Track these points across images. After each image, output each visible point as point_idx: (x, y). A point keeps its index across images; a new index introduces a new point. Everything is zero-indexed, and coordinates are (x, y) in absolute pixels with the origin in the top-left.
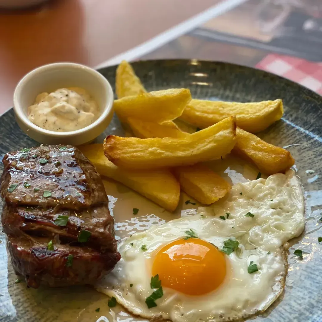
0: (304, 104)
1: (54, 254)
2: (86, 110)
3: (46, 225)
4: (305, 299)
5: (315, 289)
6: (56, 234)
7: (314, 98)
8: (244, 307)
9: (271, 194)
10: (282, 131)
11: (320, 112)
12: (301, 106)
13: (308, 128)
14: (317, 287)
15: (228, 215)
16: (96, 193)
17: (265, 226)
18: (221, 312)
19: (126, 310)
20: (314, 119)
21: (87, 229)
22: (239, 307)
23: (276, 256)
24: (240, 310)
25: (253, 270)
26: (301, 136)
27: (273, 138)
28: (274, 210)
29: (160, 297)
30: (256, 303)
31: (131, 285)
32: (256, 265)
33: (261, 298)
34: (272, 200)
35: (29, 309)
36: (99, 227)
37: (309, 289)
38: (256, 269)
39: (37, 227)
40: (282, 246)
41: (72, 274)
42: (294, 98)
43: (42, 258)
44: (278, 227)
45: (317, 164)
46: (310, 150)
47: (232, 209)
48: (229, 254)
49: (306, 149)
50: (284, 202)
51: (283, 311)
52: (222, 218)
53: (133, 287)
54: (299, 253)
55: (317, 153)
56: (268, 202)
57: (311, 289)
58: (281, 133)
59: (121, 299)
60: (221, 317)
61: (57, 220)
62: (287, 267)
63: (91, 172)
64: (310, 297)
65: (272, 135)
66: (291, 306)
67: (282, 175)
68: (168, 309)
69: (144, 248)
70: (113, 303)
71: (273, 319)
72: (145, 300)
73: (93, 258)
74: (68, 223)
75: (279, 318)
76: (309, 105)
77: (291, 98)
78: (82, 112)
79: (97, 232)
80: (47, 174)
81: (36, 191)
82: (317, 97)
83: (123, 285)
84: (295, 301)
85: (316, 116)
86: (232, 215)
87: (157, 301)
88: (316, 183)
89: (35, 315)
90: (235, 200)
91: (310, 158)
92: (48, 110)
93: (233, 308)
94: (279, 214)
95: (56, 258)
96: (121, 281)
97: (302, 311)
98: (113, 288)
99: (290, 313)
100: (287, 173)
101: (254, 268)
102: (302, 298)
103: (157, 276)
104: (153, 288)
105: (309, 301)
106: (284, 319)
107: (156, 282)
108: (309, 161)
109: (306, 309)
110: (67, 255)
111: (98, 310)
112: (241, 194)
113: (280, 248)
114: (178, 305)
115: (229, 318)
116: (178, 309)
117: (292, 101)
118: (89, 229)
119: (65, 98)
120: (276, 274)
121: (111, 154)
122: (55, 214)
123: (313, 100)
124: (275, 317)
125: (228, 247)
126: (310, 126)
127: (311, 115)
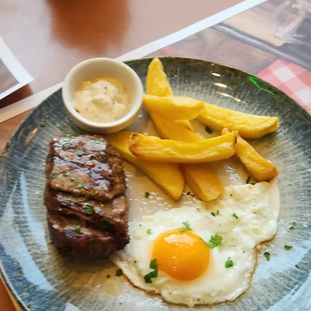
0: (297, 121)
1: (81, 237)
2: (120, 101)
3: (77, 212)
4: (264, 296)
5: (274, 289)
6: (83, 219)
7: (306, 117)
8: (217, 295)
9: (255, 200)
10: (274, 141)
11: (308, 131)
12: (293, 122)
13: (295, 143)
14: (275, 288)
15: (218, 213)
16: (118, 186)
17: (245, 228)
18: (199, 296)
19: (129, 281)
20: (303, 136)
21: (107, 219)
22: (214, 295)
23: (249, 256)
24: (214, 297)
25: (229, 265)
26: (289, 149)
27: (266, 146)
28: (255, 215)
29: (155, 277)
30: (227, 293)
31: (135, 262)
32: (232, 261)
33: (231, 289)
34: (254, 206)
35: (57, 267)
36: (116, 217)
37: (269, 287)
38: (231, 264)
39: (70, 212)
40: (256, 247)
41: (91, 252)
42: (289, 114)
43: (70, 240)
44: (255, 231)
45: (297, 178)
46: (293, 164)
47: (222, 207)
48: (213, 248)
49: (291, 162)
50: (264, 209)
51: (246, 303)
52: (213, 214)
53: (137, 263)
54: (267, 254)
55: (299, 167)
56: (251, 207)
57: (271, 289)
58: (273, 143)
59: (126, 271)
60: (199, 300)
61: (86, 208)
62: (256, 265)
63: (116, 165)
64: (269, 295)
65: (266, 144)
66: (253, 300)
67: (266, 183)
68: (160, 287)
69: (149, 232)
70: (120, 273)
71: (237, 308)
72: (144, 276)
73: (109, 241)
74: (94, 212)
75: (242, 308)
76: (301, 123)
77: (287, 113)
78: (117, 104)
79: (114, 221)
80: (82, 166)
81: (72, 181)
82: (308, 117)
83: (130, 259)
84: (257, 297)
85: (305, 133)
86: (220, 213)
87: (153, 279)
88: (293, 195)
89: (61, 274)
90: (226, 199)
91: (292, 170)
92: (90, 99)
93: (208, 295)
94: (258, 219)
95: (81, 241)
96: (128, 256)
97: (260, 306)
98: (121, 260)
99: (251, 306)
100: (271, 182)
101: (230, 264)
102: (263, 295)
103: (155, 260)
104: (152, 268)
105: (267, 299)
106: (246, 310)
107: (154, 264)
108: (291, 173)
109: (263, 305)
110: (89, 238)
111: (108, 277)
112: (231, 195)
113: (254, 249)
114: (168, 286)
115: (204, 302)
116: (167, 288)
117: (287, 116)
118: (108, 219)
119: (104, 90)
120: (246, 271)
121: (134, 150)
122: (84, 203)
123: (305, 119)
124: (239, 307)
125: (214, 241)
126: (297, 142)
127: (301, 132)
